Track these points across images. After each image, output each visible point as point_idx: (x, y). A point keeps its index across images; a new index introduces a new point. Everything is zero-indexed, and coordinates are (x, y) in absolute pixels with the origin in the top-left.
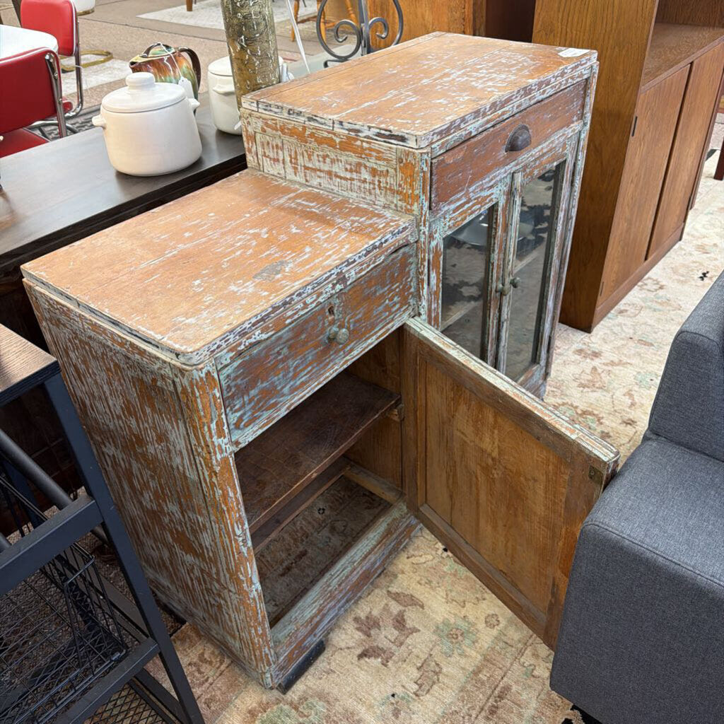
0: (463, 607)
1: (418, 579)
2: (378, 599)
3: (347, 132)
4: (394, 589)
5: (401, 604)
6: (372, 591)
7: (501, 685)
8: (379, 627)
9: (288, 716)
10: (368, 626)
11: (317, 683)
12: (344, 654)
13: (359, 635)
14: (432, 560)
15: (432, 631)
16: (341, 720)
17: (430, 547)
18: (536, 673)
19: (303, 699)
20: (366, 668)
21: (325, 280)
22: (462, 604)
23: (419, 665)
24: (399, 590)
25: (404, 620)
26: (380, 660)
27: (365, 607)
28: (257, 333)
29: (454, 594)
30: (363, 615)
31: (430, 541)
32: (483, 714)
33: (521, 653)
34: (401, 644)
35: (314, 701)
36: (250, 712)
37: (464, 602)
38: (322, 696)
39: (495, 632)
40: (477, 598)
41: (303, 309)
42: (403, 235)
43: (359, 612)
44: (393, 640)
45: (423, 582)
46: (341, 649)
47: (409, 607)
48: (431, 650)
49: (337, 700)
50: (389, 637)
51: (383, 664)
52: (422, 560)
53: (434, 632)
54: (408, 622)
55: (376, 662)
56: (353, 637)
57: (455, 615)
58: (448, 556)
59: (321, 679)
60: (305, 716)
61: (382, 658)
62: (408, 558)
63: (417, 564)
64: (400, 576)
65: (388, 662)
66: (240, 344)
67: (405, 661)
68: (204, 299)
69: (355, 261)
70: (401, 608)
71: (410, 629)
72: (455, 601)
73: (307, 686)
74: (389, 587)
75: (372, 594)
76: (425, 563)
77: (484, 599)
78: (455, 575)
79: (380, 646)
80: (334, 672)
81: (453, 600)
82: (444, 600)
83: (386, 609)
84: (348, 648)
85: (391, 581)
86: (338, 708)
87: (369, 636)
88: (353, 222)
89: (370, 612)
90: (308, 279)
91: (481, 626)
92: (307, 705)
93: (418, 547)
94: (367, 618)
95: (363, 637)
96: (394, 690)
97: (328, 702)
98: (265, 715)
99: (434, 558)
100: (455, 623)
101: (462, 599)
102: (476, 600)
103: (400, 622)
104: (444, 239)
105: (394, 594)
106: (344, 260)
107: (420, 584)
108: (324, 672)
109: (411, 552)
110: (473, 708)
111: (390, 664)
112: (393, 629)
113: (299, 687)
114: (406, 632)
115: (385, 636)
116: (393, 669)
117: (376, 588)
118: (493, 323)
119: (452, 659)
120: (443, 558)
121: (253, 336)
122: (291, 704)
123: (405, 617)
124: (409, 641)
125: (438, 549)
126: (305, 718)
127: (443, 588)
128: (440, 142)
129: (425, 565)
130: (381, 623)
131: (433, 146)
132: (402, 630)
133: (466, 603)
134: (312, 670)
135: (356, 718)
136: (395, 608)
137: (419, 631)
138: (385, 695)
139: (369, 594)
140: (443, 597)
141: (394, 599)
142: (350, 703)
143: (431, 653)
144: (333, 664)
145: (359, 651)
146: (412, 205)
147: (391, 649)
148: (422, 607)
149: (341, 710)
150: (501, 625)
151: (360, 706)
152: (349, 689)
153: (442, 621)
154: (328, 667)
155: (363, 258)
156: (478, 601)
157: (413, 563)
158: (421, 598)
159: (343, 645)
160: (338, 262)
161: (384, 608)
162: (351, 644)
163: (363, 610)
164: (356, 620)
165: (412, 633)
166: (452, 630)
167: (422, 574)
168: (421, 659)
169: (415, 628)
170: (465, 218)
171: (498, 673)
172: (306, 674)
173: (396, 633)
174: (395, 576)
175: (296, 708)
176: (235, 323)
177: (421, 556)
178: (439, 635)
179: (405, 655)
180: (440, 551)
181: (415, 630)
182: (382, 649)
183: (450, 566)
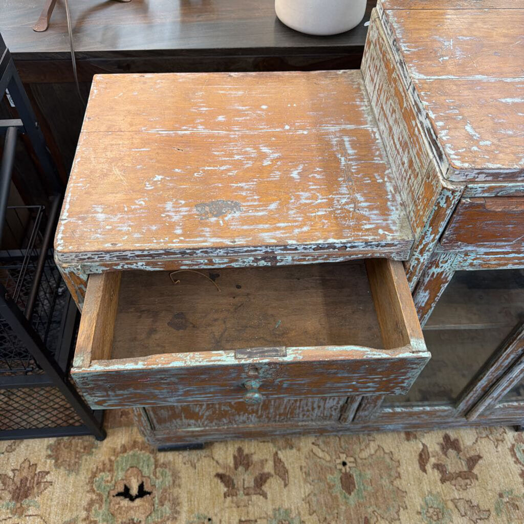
0: (310, 515)
1: (304, 464)
2: (265, 451)
4: (281, 455)
5: (275, 469)
6: (268, 442)
8: (247, 469)
9: (148, 466)
10: (242, 460)
11: (181, 465)
12: (211, 463)
13: (231, 462)
14: (327, 461)
15: (274, 507)
16: (169, 500)
17: (336, 451)
19: (164, 465)
20: (213, 485)
22: (311, 511)
23: (243, 519)
24: (283, 459)
25: (265, 482)
26: (226, 489)
27: (253, 447)
28: (141, 264)
29: (314, 499)
30: (246, 451)
31: (341, 447)
34: (247, 494)
35: (169, 473)
36: (135, 442)
37: (314, 512)
38: (175, 476)
40: (326, 518)
42: (386, 250)
43: (247, 446)
44: (245, 487)
45: (304, 470)
46: (213, 458)
47: (277, 477)
48: (260, 518)
49: (179, 486)
50: (246, 482)
51: (225, 494)
52: (321, 454)
53: (275, 510)
54: (267, 485)
55: (223, 489)
56: (226, 458)
57: (299, 514)
58: (340, 470)
59: (185, 464)
60: (156, 476)
61: (228, 490)
62: (313, 443)
63: (314, 454)
64: (294, 450)
65: (229, 496)
66: (118, 265)
67: (238, 507)
69: (296, 249)
70: (272, 472)
71: (263, 491)
72: (310, 505)
73: (174, 460)
74: (280, 450)
75: (266, 443)
76: (320, 458)
78: (330, 488)
79: (235, 481)
80: (195, 468)
81: (309, 502)
82: (303, 496)
83: (263, 462)
84: (217, 462)
85: (285, 448)
86: (176, 491)
87: (236, 468)
89: (252, 454)
90: (227, 242)
92: (163, 471)
93: (328, 443)
94: (247, 455)
95: (232, 465)
96: (214, 519)
97: (174, 482)
98: (139, 452)
99: (330, 461)
100: (292, 518)
101: (315, 508)
102: (323, 519)
103: (261, 480)
104: (456, 272)
105: (278, 459)
106: (280, 244)
107: (301, 469)
108: (191, 462)
109: (320, 442)
111: (229, 499)
112: (253, 480)
113: (170, 456)
114: (258, 491)
115: (245, 478)
116: (227, 504)
117: (272, 442)
118: (508, 355)
120: (336, 468)
121: (135, 264)
122: (156, 461)
123: (268, 481)
124: (254, 497)
125: (340, 458)
126: (154, 477)
127: (312, 487)
128: (487, 185)
129: (318, 460)
130: (250, 468)
131: (470, 186)
132: (257, 486)
133: (315, 514)
134: (186, 453)
135: (178, 508)
136: (269, 468)
137: (266, 498)
138: (206, 513)
139: (264, 442)
140: (305, 493)
141: (275, 462)
142: (184, 497)
143: (258, 520)
144: (200, 462)
145: (221, 471)
146: (417, 226)
147: (239, 490)
148: (286, 485)
149: (175, 495)
151: (186, 504)
152: (192, 488)
153: (286, 507)
154: (196, 461)
155: (312, 251)
156: (324, 521)
157: (312, 451)
158: (291, 479)
159: (216, 457)
160: (274, 241)
161: (263, 460)
162: (220, 461)
164: (240, 450)
165: (261, 495)
166: (285, 521)
167: (310, 464)
168: (248, 516)
169: (266, 494)
172: (181, 452)
173: (252, 484)
174: (291, 447)
175: (156, 467)
176: (120, 246)
177: (323, 451)
178: (275, 515)
179: (242, 504)
180: (338, 461)
181: (264, 495)
182: (234, 485)
183: (334, 478)
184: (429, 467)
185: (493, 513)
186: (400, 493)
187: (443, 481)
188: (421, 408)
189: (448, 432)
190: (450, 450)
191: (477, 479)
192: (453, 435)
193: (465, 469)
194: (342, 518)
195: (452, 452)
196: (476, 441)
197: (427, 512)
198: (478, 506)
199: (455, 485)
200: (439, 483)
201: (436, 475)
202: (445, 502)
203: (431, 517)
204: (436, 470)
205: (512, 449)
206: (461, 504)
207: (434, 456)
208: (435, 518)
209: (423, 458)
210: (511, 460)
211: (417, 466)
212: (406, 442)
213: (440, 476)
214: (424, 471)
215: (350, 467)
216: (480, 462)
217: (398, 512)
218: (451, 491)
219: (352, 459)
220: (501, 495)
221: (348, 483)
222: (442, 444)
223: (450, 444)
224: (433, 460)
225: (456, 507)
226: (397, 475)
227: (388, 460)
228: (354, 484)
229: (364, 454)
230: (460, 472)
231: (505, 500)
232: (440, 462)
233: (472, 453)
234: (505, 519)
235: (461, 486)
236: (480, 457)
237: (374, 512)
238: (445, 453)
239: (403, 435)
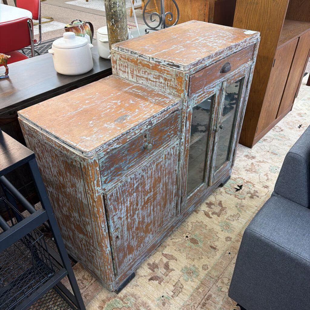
0: (194, 261)
1: (175, 248)
2: (158, 256)
3: (155, 62)
4: (165, 252)
5: (167, 259)
6: (156, 252)
7: (208, 294)
8: (158, 268)
9: (118, 303)
10: (153, 267)
11: (131, 290)
12: (143, 278)
13: (149, 271)
15: (180, 270)
16: (141, 306)
17: (180, 235)
18: (222, 290)
19: (125, 296)
20: (152, 285)
21: (144, 124)
22: (193, 260)
23: (174, 284)
24: (167, 253)
25: (168, 266)
26: (158, 281)
27: (152, 259)
28: (115, 145)
29: (190, 255)
30: (151, 263)
31: (181, 233)
32: (200, 306)
33: (217, 281)
34: (167, 275)
35: (130, 297)
36: (103, 301)
37: (194, 259)
38: (133, 295)
39: (206, 272)
40: (199, 257)
41: (134, 135)
42: (176, 106)
43: (150, 261)
44: (164, 274)
45: (177, 250)
46: (142, 276)
47: (171, 260)
48: (179, 278)
49: (139, 297)
50: (162, 272)
51: (159, 283)
52: (177, 241)
53: (181, 271)
54: (170, 266)
55: (156, 282)
56: (147, 272)
57: (190, 264)
58: (188, 240)
59: (133, 288)
60: (126, 303)
61: (159, 281)
62: (171, 239)
63: (175, 242)
64: (167, 247)
65: (161, 282)
66: (108, 149)
67: (168, 282)
68: (94, 130)
69: (156, 116)
70: (168, 260)
71: (171, 269)
72: (190, 259)
73: (127, 291)
74: (163, 251)
75: (156, 254)
76: (178, 242)
77: (202, 258)
78: (190, 248)
79: (158, 276)
80: (139, 286)
81: (189, 258)
82: (185, 258)
83: (161, 260)
84: (145, 276)
85: (164, 249)
86: (140, 300)
87: (154, 271)
88: (156, 100)
89: (155, 262)
90: (137, 123)
91: (201, 269)
92: (127, 299)
93: (176, 235)
94: (153, 264)
95: (151, 272)
96: (164, 295)
97: (136, 298)
98: (109, 302)
99: (182, 240)
100: (190, 268)
101: (193, 258)
102: (199, 258)
103: (167, 266)
104: (193, 108)
105: (165, 254)
106: (152, 116)
107: (176, 251)
108: (134, 285)
109: (173, 237)
110: (196, 303)
111: (162, 283)
112: (164, 269)
113: (124, 291)
114: (169, 271)
115: (160, 272)
116: (163, 286)
117: (157, 252)
118: (211, 143)
119: (188, 283)
120: (186, 240)
121: (114, 146)
122: (120, 298)
123: (169, 264)
124: (170, 274)
125: (184, 236)
126: (126, 304)
127: (185, 253)
128: (193, 69)
129: (178, 243)
130: (159, 266)
131: (190, 70)
132: (167, 269)
133: (195, 259)
134: (129, 284)
135: (147, 305)
136: (165, 260)
137: (175, 270)
138: (159, 296)
139: (154, 254)
140: (185, 256)
141: (165, 257)
142: (145, 299)
143: (180, 279)
144: (138, 282)
145: (149, 277)
146: (180, 94)
147: (162, 277)
148: (176, 260)
149: (141, 301)
150: (209, 269)
151: (149, 300)
152: (144, 293)
153: (184, 266)
154: (136, 283)
155: (160, 115)
156: (200, 259)
157: (173, 242)
158: (176, 256)
159: (142, 275)
160: (149, 116)
161: (160, 260)
162: (146, 274)
163: (151, 260)
164: (149, 264)
165: (171, 271)
166: (188, 271)
167: (177, 246)
168: (175, 282)
169: (173, 269)
170: (202, 100)
171: (207, 289)
172: (127, 286)
173: (165, 271)
175: (122, 300)
176: (106, 140)
177: (177, 239)
178: (183, 272)
179: (168, 280)
180: (185, 237)
181: (173, 270)
182: (159, 277)
183: (188, 244)
184: (211, 216)
185: (240, 213)
186: (211, 230)
187: (219, 216)
188: (197, 190)
189: (206, 202)
190: (212, 206)
191: (226, 208)
192: (208, 201)
193: (221, 208)
194: (204, 253)
195: (213, 206)
196: (215, 198)
197: (224, 228)
198: (234, 215)
199: (223, 215)
200: (218, 217)
201: (215, 216)
202: (225, 221)
203: (226, 229)
204: (214, 215)
205: (226, 193)
206: (229, 218)
207: (209, 212)
208: (227, 228)
209: (207, 215)
210: (229, 195)
211: (208, 218)
212: (198, 214)
213: (217, 215)
214: (211, 218)
215: (190, 236)
216: (222, 203)
217: (217, 236)
218: (224, 217)
219: (188, 233)
220: (236, 207)
221: (194, 241)
222: (208, 206)
223: (210, 205)
224: (210, 213)
225: (229, 220)
226: (205, 226)
227: (198, 224)
228: (196, 240)
229: (190, 228)
230: (220, 210)
231: (239, 207)
232: (212, 212)
233: (218, 202)
234: (244, 212)
235: (224, 213)
236: (221, 201)
237: (210, 242)
238: (211, 208)
239: (195, 213)
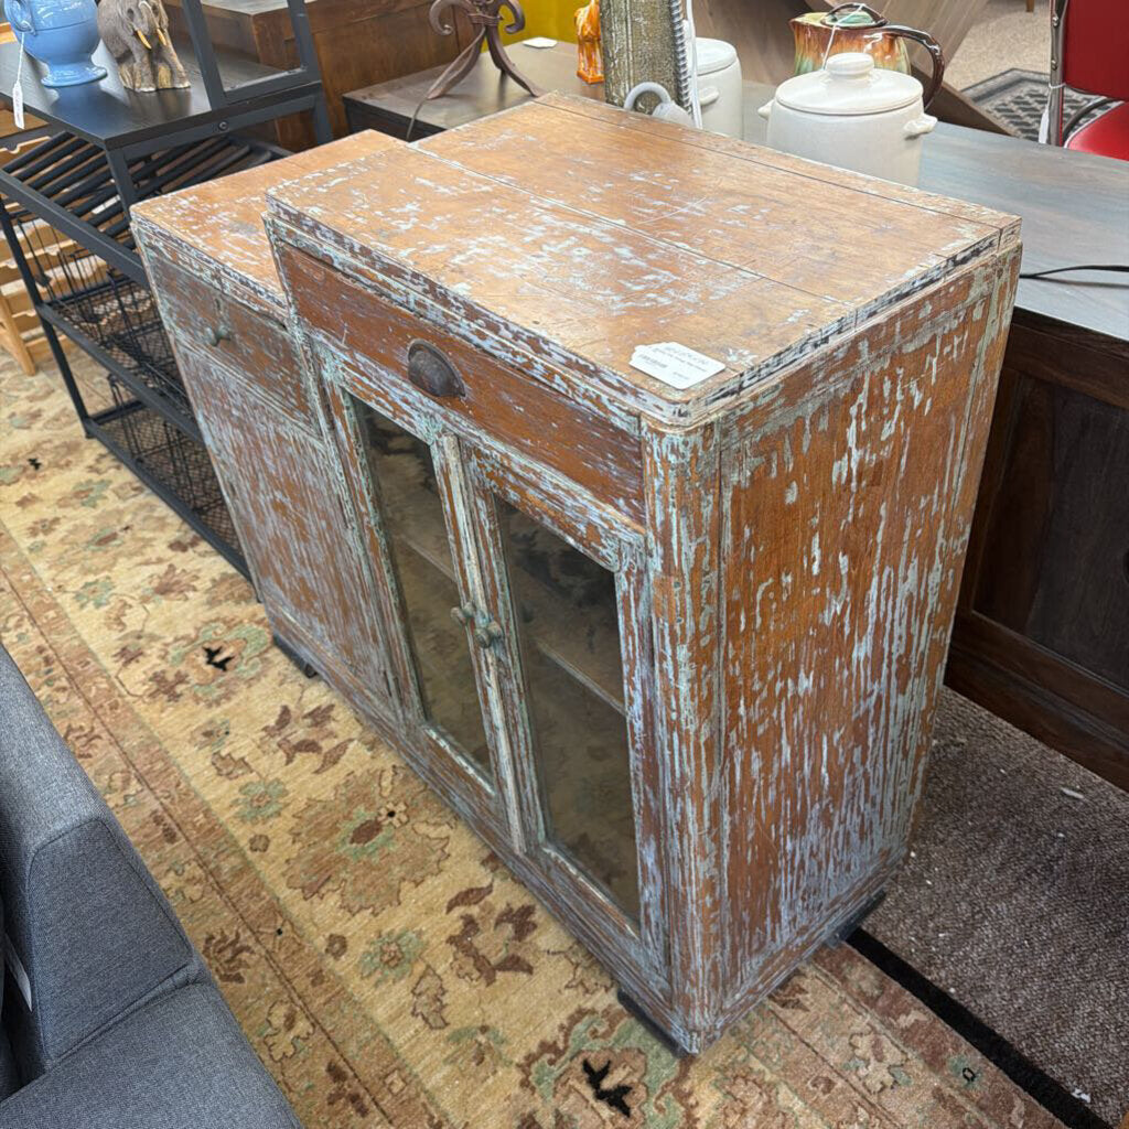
0: (294, 816)
1: (358, 773)
2: (348, 729)
4: (353, 745)
5: (330, 751)
6: (362, 725)
7: (179, 834)
8: (311, 726)
10: (320, 717)
11: (275, 672)
12: (296, 694)
13: (310, 708)
14: (380, 794)
15: (281, 777)
16: (228, 689)
17: (402, 796)
18: (172, 874)
19: (265, 661)
20: (270, 712)
22: (299, 815)
23: (247, 759)
24: (349, 751)
25: (307, 751)
27: (344, 715)
29: (318, 809)
30: (333, 713)
31: (413, 798)
32: (160, 809)
33: (203, 865)
34: (279, 745)
35: (259, 669)
37: (301, 818)
39: (244, 843)
40: (300, 834)
43: (341, 709)
44: (288, 738)
45: (350, 778)
46: (303, 691)
47: (322, 759)
48: (258, 773)
49: (250, 686)
50: (294, 735)
51: (266, 727)
52: (385, 783)
53: (278, 780)
54: (305, 755)
55: (272, 722)
56: (312, 702)
57: (287, 805)
58: (380, 815)
59: (279, 674)
60: (248, 662)
61: (273, 727)
62: (394, 767)
63: (381, 776)
64: (369, 754)
65: (267, 731)
67: (259, 747)
70: (325, 750)
71: (294, 756)
72: (306, 809)
73: (278, 664)
74: (359, 740)
75: (358, 724)
76: (379, 785)
77: (294, 842)
78: (346, 817)
79: (288, 726)
80: (280, 686)
81: (309, 806)
82: (314, 796)
83: (332, 734)
84: (301, 698)
85: (365, 744)
86: (243, 687)
87: (305, 717)
89: (334, 719)
91: (259, 829)
92: (258, 663)
93: (408, 782)
94: (329, 717)
95: (307, 710)
96: (232, 735)
97: (251, 680)
99: (382, 798)
100: (277, 801)
101: (306, 816)
103: (309, 746)
105: (346, 746)
107: (349, 774)
108: (286, 677)
109: (402, 773)
110: (172, 803)
111: (263, 734)
112: (301, 739)
113: (279, 658)
114: (291, 752)
115: (298, 732)
116: (255, 736)
117: (364, 728)
119: (236, 791)
120: (379, 809)
122: (266, 651)
123: (311, 753)
124: (281, 753)
125: (396, 805)
126: (245, 662)
127: (333, 799)
129: (375, 785)
130: (315, 728)
132: (297, 747)
133: (298, 820)
134: (293, 668)
135: (223, 701)
136: (328, 744)
137: (287, 764)
138: (232, 726)
139: (358, 721)
140: (319, 796)
141: (339, 745)
142: (240, 697)
143: (254, 772)
144: (291, 685)
145: (292, 707)
147: (280, 735)
148: (317, 772)
149: (237, 689)
150: (249, 853)
152: (255, 696)
153: (289, 789)
154: (289, 680)
157: (383, 772)
158: (329, 772)
159: (307, 693)
162: (304, 701)
163: (341, 713)
164: (331, 707)
165: (288, 757)
166: (270, 797)
167: (363, 779)
168: (253, 761)
169: (292, 761)
171: (194, 835)
172: (291, 663)
173: (296, 742)
174: (371, 749)
175: (258, 656)
177: (392, 783)
178: (271, 783)
179: (266, 747)
180: (390, 806)
181: (289, 760)
182: (283, 727)
183: (362, 814)
184: (459, 911)
185: (447, 1032)
186: (395, 898)
187: (451, 940)
189: (538, 907)
190: (510, 926)
191: (488, 985)
192: (539, 916)
193: (494, 960)
194: (312, 851)
195: (509, 929)
196: (554, 953)
197: (389, 944)
198: (443, 1007)
199: (456, 959)
200: (444, 938)
201: (456, 927)
202: (420, 957)
203: (383, 952)
204: (461, 923)
205: (581, 1013)
206: (428, 982)
207: (483, 909)
208: (386, 958)
209: (469, 896)
210: (561, 1017)
211: (451, 895)
212: (477, 863)
213: (458, 933)
214: (450, 909)
215: (391, 823)
216: (523, 976)
217: (361, 908)
218: (444, 961)
219: (404, 819)
220: (484, 1029)
221: (367, 831)
222: (511, 910)
223: (521, 922)
224: (475, 910)
225: (421, 978)
226: (419, 880)
227: (434, 858)
228: (369, 839)
229: (423, 829)
230: (484, 957)
231: (482, 1039)
232: (479, 921)
233: (530, 959)
234: (449, 1052)
235: (461, 968)
236: (530, 970)
237: (344, 880)
238: (498, 923)
239: (485, 853)
